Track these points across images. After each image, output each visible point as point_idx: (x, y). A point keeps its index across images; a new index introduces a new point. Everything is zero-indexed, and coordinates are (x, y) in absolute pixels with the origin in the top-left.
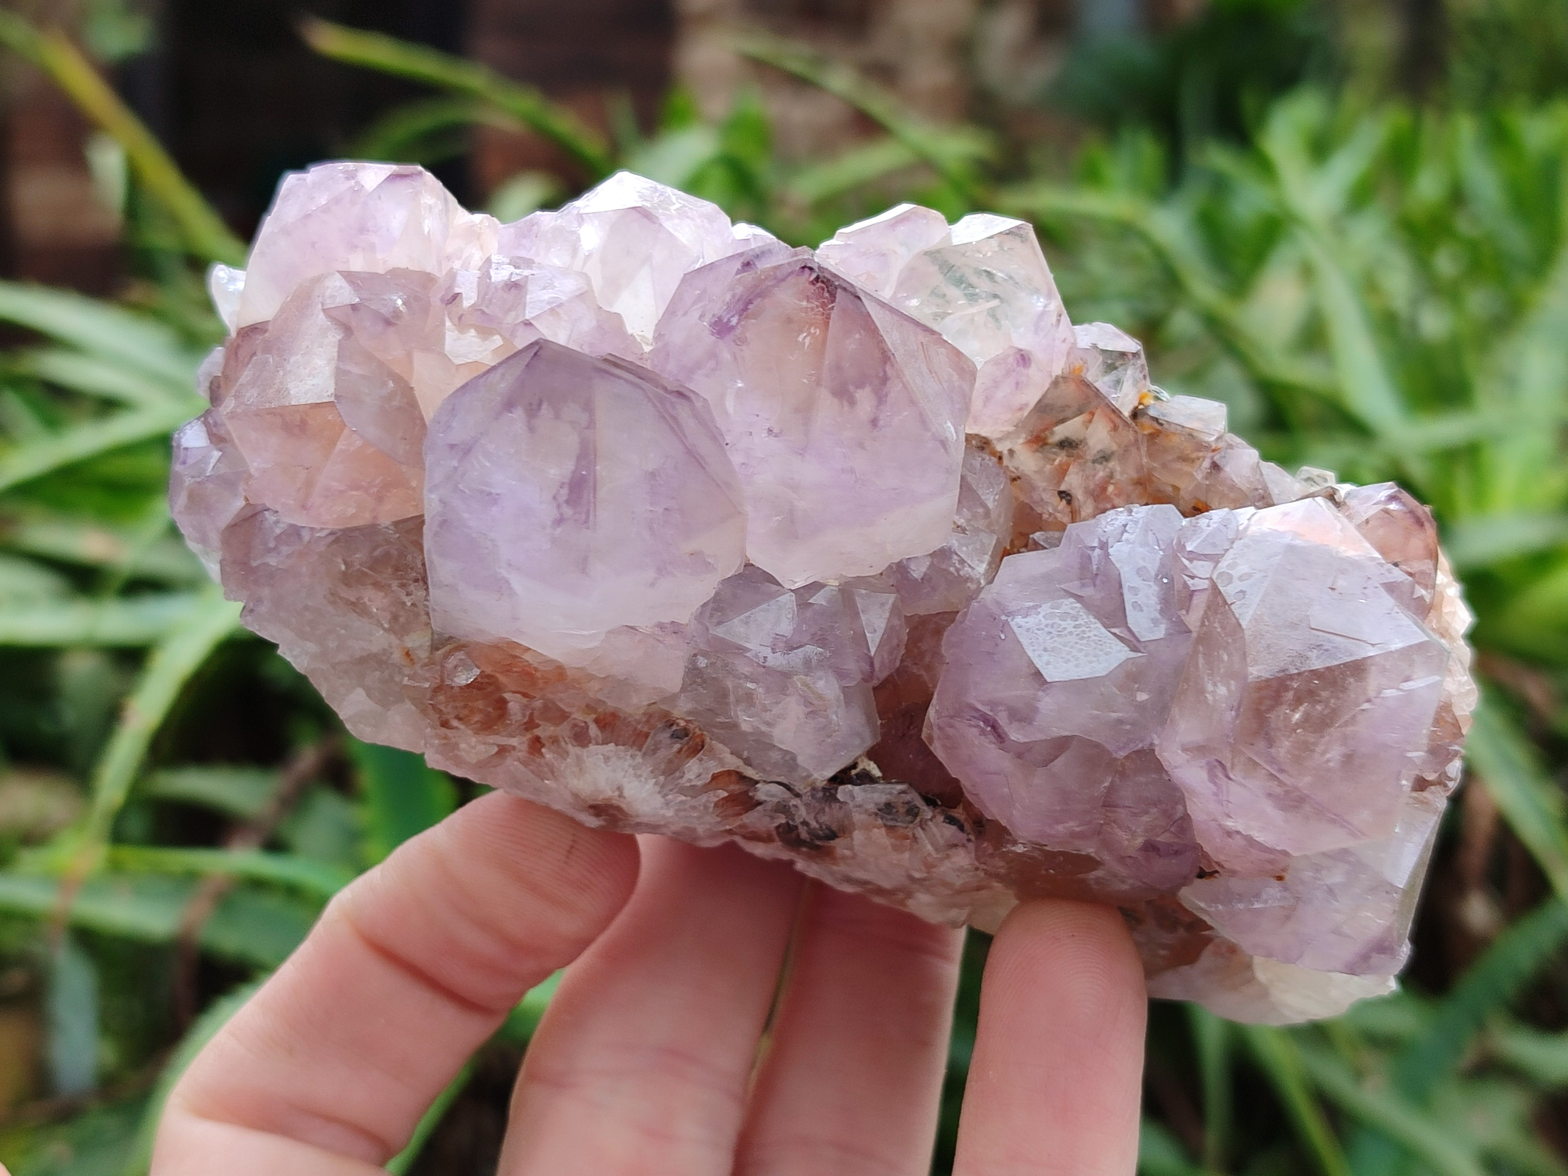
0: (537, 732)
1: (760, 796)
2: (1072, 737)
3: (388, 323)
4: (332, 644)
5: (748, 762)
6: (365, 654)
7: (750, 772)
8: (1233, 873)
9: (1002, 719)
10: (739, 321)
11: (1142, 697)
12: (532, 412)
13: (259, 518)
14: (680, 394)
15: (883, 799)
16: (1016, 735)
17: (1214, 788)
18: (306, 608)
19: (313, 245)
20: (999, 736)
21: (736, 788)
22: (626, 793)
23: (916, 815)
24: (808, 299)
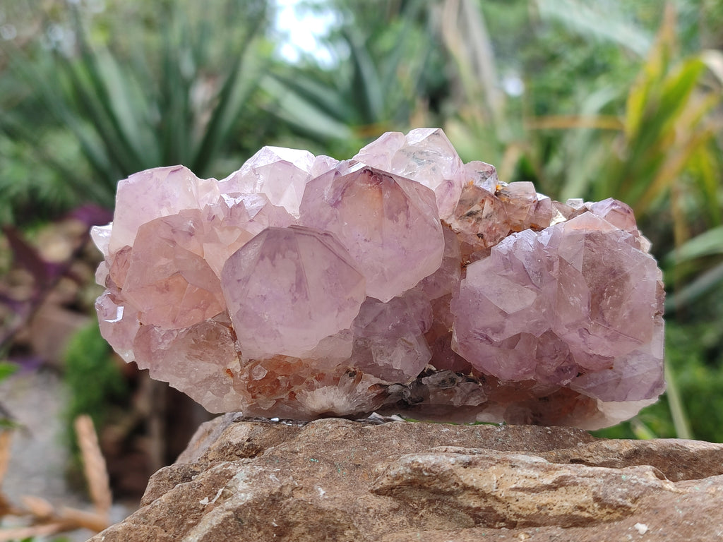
0: (293, 389)
1: (390, 391)
2: (520, 334)
3: (191, 235)
4: (193, 376)
5: (383, 379)
6: (208, 376)
7: (385, 382)
8: (592, 371)
9: (489, 334)
10: (342, 198)
11: (544, 310)
12: (272, 258)
13: (152, 331)
14: (326, 234)
15: (441, 379)
16: (496, 339)
17: (583, 339)
18: (179, 364)
19: (143, 209)
20: (490, 341)
21: (379, 391)
22: (335, 405)
23: (455, 382)
24: (371, 183)
